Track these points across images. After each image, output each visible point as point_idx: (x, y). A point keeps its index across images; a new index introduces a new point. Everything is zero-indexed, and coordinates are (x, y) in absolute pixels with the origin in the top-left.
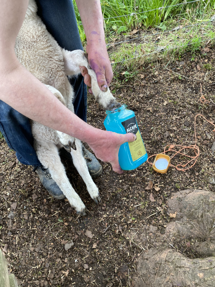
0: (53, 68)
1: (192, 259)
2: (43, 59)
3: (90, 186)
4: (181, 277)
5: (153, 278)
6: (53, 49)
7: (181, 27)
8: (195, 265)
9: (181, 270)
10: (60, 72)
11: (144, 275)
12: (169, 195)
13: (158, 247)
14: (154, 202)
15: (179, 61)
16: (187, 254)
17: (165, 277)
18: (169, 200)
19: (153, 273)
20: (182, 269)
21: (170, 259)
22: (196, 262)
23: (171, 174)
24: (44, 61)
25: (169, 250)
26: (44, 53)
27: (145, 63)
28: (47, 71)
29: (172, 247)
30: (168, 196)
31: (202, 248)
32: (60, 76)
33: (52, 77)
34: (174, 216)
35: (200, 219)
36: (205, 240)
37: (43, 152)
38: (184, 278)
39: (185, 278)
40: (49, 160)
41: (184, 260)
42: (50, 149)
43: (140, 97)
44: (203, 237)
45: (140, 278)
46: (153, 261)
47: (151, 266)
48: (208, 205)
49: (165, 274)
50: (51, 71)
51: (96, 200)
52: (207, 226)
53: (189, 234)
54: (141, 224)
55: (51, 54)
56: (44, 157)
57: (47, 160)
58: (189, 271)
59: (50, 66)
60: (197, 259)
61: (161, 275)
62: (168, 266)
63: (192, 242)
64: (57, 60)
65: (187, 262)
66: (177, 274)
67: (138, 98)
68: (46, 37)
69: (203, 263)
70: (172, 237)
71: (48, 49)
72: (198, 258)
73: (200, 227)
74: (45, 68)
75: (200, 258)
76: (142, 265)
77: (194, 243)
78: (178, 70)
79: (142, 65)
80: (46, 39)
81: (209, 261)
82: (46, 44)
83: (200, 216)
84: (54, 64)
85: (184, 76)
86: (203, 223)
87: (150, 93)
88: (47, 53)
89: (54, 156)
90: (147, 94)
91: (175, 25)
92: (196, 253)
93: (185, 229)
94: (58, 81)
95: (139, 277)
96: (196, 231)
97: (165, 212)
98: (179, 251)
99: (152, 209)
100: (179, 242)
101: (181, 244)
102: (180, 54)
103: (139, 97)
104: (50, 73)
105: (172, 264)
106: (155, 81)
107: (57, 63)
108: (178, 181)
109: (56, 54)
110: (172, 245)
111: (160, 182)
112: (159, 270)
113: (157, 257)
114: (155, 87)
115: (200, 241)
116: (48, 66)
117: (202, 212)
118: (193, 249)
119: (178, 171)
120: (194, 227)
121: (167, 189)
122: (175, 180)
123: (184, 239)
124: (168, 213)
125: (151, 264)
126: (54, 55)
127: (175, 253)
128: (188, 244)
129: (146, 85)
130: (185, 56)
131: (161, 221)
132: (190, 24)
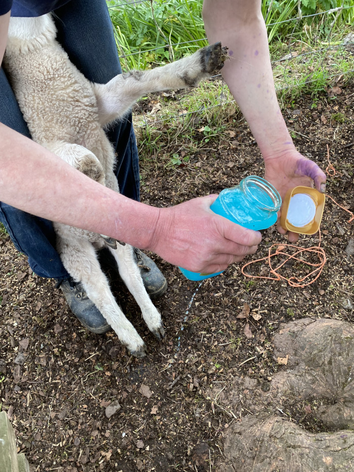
0: (82, 118)
1: (315, 433)
2: (65, 104)
3: (147, 310)
4: (295, 463)
5: (249, 464)
6: (80, 88)
7: (295, 54)
8: (319, 443)
9: (295, 452)
10: (93, 123)
11: (235, 460)
12: (276, 327)
13: (259, 413)
14: (252, 339)
15: (291, 108)
16: (306, 425)
17: (270, 464)
18: (277, 335)
19: (250, 456)
20: (298, 450)
21: (277, 433)
22: (320, 439)
23: (280, 294)
24: (66, 108)
25: (276, 419)
26: (67, 96)
27: (236, 113)
28: (72, 123)
29: (281, 413)
30: (275, 329)
31: (331, 415)
32: (93, 130)
33: (81, 131)
34: (284, 361)
35: (327, 368)
36: (335, 403)
37: (72, 256)
38: (300, 464)
39: (302, 465)
40: (82, 268)
41: (301, 434)
42: (82, 250)
43: (229, 167)
44: (333, 397)
45: (229, 464)
46: (250, 436)
47: (246, 444)
48: (340, 343)
49: (270, 458)
50: (79, 123)
51: (157, 333)
52: (338, 378)
53: (309, 391)
54: (231, 374)
55: (78, 95)
56: (73, 263)
57: (78, 268)
58: (309, 453)
59: (77, 115)
60: (322, 433)
61: (263, 460)
62: (275, 446)
63: (315, 405)
64: (87, 104)
65: (305, 439)
66: (289, 458)
67: (226, 169)
68: (68, 70)
69: (332, 440)
70: (281, 396)
71: (72, 88)
72: (324, 431)
73: (327, 381)
74: (68, 120)
75: (327, 432)
76: (231, 443)
77: (318, 407)
78: (291, 123)
79: (231, 117)
80: (68, 72)
81: (341, 437)
82: (69, 80)
83: (326, 362)
84: (83, 111)
85: (299, 133)
86: (332, 374)
87: (244, 161)
88: (71, 95)
89: (90, 261)
90: (239, 162)
91: (286, 52)
92: (322, 424)
93: (303, 384)
94: (90, 137)
95: (227, 463)
96: (321, 388)
97: (270, 355)
98: (293, 419)
99: (249, 350)
100: (293, 405)
101: (296, 409)
102: (294, 98)
103: (227, 167)
104: (77, 126)
105: (280, 442)
106: (253, 141)
107: (88, 109)
108: (291, 305)
109: (85, 94)
110: (281, 410)
111: (261, 305)
112: (260, 452)
113: (257, 430)
114: (252, 151)
115: (328, 404)
116: (74, 115)
117: (330, 355)
118: (316, 417)
119: (291, 287)
120: (317, 380)
121: (274, 318)
122: (286, 303)
123: (301, 401)
124: (274, 357)
125: (246, 441)
126: (82, 97)
127: (287, 424)
128: (307, 408)
129: (239, 148)
130: (301, 102)
131: (263, 371)
132: (309, 49)
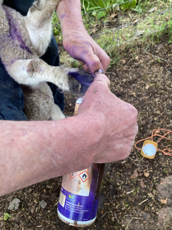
7: (155, 8)
12: (158, 180)
14: (145, 188)
15: (157, 44)
18: (159, 185)
23: (158, 159)
27: (126, 49)
34: (165, 202)
43: (123, 82)
54: (134, 210)
70: (166, 225)
78: (157, 53)
79: (123, 51)
85: (162, 59)
87: (132, 78)
90: (129, 79)
91: (150, 7)
97: (156, 198)
99: (143, 195)
102: (158, 37)
106: (136, 65)
108: (166, 166)
111: (149, 168)
114: (136, 71)
119: (165, 155)
121: (156, 174)
122: (163, 166)
124: (158, 199)
129: (128, 70)
130: (162, 39)
131: (153, 208)
132: (164, 5)
